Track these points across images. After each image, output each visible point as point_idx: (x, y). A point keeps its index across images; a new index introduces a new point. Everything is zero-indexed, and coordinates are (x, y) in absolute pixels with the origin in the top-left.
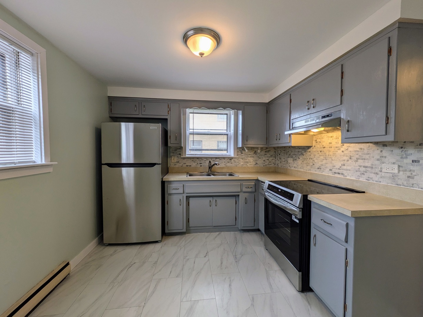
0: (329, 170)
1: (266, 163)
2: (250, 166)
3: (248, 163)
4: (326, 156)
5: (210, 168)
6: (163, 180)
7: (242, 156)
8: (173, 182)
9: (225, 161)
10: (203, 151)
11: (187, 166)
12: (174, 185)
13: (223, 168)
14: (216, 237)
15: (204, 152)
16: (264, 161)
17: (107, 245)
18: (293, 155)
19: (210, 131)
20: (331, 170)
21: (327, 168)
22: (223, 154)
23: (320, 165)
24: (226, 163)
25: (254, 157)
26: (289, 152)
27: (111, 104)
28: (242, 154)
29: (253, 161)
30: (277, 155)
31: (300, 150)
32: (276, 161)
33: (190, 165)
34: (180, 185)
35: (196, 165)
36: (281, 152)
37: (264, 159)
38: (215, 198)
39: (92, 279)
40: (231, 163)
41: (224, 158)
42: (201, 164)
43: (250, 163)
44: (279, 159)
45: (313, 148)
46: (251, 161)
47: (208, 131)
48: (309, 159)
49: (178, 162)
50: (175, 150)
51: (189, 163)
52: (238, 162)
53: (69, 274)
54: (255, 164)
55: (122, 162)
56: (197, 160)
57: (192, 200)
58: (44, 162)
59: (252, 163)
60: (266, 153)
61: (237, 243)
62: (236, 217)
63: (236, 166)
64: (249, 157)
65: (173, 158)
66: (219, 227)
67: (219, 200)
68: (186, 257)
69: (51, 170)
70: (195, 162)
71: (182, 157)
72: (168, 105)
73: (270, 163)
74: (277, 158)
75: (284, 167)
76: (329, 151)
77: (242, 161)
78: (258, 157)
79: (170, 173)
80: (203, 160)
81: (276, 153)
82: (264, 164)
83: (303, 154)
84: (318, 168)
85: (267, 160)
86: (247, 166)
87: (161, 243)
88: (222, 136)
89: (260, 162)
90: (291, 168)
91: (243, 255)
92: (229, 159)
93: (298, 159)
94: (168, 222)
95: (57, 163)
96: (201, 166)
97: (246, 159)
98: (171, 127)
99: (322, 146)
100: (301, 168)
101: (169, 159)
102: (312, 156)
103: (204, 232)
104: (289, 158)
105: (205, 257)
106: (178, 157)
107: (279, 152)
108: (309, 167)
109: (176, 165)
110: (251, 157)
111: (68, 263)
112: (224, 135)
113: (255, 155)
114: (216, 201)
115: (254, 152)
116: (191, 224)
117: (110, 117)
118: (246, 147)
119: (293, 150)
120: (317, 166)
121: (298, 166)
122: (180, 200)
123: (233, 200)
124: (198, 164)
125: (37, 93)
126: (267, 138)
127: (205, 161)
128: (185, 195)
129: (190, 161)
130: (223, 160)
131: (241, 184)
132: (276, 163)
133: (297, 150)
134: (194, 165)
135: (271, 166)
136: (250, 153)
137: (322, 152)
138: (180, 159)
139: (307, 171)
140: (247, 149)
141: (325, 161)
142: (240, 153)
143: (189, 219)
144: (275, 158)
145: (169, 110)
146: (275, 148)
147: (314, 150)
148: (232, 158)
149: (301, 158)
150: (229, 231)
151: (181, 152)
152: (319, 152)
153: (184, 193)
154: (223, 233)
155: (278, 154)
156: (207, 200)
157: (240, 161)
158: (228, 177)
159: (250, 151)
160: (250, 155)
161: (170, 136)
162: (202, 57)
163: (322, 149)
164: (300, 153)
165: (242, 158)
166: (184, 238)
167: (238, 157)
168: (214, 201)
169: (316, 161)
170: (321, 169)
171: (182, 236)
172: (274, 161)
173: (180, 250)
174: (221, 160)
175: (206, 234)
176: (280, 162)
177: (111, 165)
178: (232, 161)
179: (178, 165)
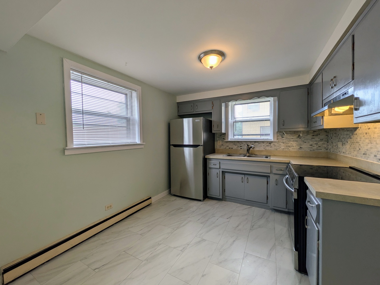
0: (373, 156)
1: (313, 148)
2: (293, 150)
3: (290, 147)
4: (371, 138)
5: (248, 150)
6: (206, 157)
7: (283, 140)
8: (212, 159)
9: (264, 144)
10: (243, 136)
11: (229, 148)
12: (213, 162)
13: (262, 151)
14: (245, 209)
15: (245, 137)
16: (312, 145)
17: (173, 195)
18: (342, 138)
19: (252, 118)
20: (375, 156)
21: (372, 153)
22: (264, 139)
23: (365, 150)
24: (265, 147)
25: (297, 141)
26: (339, 135)
27: (178, 107)
28: (283, 139)
29: (297, 145)
30: (329, 139)
31: (348, 133)
32: (328, 145)
33: (232, 147)
34: (217, 162)
35: (237, 148)
36: (333, 135)
37: (311, 143)
38: (246, 176)
39: (159, 209)
40: (270, 147)
41: (263, 142)
42: (241, 147)
43: (292, 147)
44: (331, 143)
45: (359, 129)
46: (294, 145)
47: (250, 118)
48: (356, 143)
49: (222, 145)
50: (220, 136)
51: (231, 146)
52: (278, 146)
53: (151, 203)
54: (299, 148)
55: (184, 144)
56: (238, 143)
57: (227, 175)
58: (140, 143)
59: (295, 147)
60: (314, 137)
61: (261, 218)
62: (267, 196)
63: (276, 150)
64: (291, 141)
65: (218, 142)
66: (251, 202)
67: (251, 178)
68: (214, 214)
69: (143, 147)
70: (236, 145)
71: (225, 141)
72: (212, 102)
73: (320, 148)
74: (330, 142)
75: (335, 152)
76: (374, 133)
77: (284, 145)
78: (303, 141)
79: (216, 153)
80: (243, 143)
81: (328, 137)
82: (311, 149)
83: (351, 137)
84: (364, 154)
85: (315, 144)
86: (290, 150)
87: (203, 202)
88: (264, 121)
89: (306, 147)
90: (340, 153)
91: (260, 227)
92: (268, 143)
93: (346, 143)
94: (209, 188)
95: (145, 143)
96: (241, 149)
97: (288, 143)
98: (214, 118)
99: (367, 127)
100: (349, 153)
101: (216, 143)
102: (359, 139)
103: (237, 203)
104: (339, 142)
105: (227, 218)
106: (222, 141)
107: (331, 135)
108: (356, 153)
109: (221, 147)
110: (293, 141)
111: (151, 197)
112: (265, 120)
113: (299, 139)
114: (247, 178)
115: (297, 136)
116: (227, 193)
117: (178, 115)
118: (284, 131)
119: (342, 133)
120: (363, 151)
121: (346, 151)
122: (217, 173)
123: (265, 180)
124: (238, 146)
125: (137, 109)
126: (308, 121)
127: (245, 144)
128: (221, 170)
129: (232, 144)
130: (263, 144)
131: (271, 166)
132: (328, 148)
133: (346, 133)
134: (235, 147)
135: (320, 151)
136: (293, 137)
137: (367, 134)
138: (224, 143)
139: (354, 157)
140: (286, 134)
141: (370, 146)
142: (281, 138)
143: (225, 189)
144: (327, 143)
145: (213, 106)
146: (326, 131)
147: (360, 132)
148: (272, 142)
149: (349, 142)
150: (260, 208)
151: (224, 137)
152: (365, 134)
153: (220, 168)
154: (254, 207)
155: (331, 138)
156: (240, 177)
157: (281, 145)
158: (264, 159)
159: (293, 135)
160: (292, 139)
161: (214, 125)
162: (211, 69)
163: (367, 130)
164: (348, 136)
165: (283, 143)
166: (220, 203)
167: (278, 141)
168: (246, 178)
169: (362, 145)
170: (367, 155)
171: (219, 202)
172: (325, 146)
173: (213, 209)
174: (260, 143)
175: (239, 205)
176: (332, 147)
177: (175, 146)
178: (272, 145)
179: (222, 147)
